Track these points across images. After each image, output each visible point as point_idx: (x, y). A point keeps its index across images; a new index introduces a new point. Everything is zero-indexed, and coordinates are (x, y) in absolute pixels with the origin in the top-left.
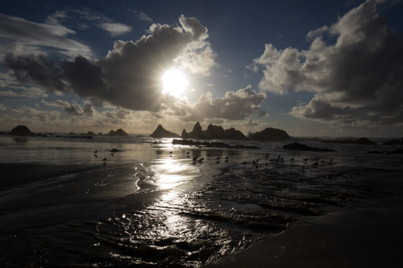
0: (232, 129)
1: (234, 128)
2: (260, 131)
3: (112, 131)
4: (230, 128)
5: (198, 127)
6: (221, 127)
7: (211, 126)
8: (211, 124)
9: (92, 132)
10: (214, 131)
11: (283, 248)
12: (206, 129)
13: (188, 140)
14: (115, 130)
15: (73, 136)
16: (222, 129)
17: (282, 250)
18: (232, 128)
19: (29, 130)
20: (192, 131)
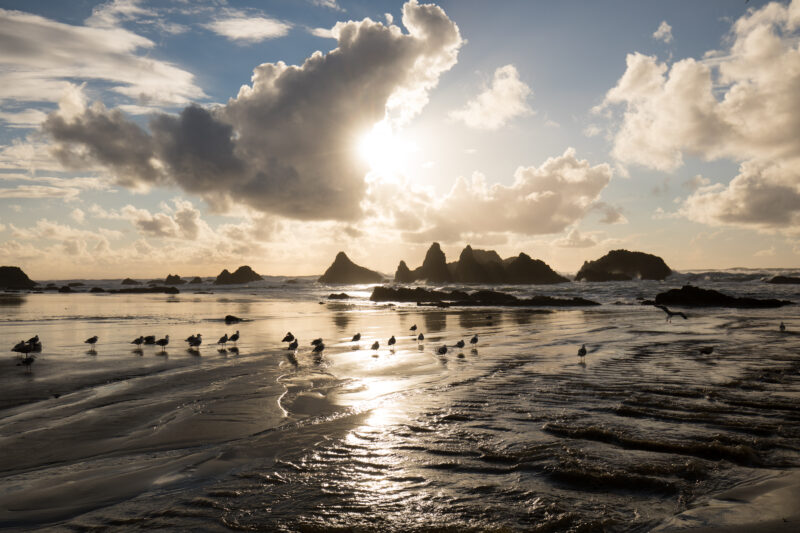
0: (523, 257)
1: (526, 253)
2: (595, 260)
3: (225, 272)
4: (517, 255)
5: (436, 253)
6: (493, 254)
7: (468, 253)
8: (469, 247)
9: (177, 277)
10: (478, 264)
12: (457, 259)
14: (232, 270)
15: (133, 287)
16: (498, 256)
18: (522, 255)
19: (26, 276)
20: (421, 264)
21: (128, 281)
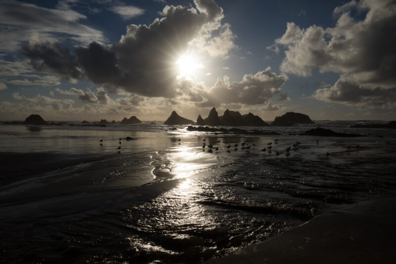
1: (252, 113)
2: (280, 116)
3: (125, 118)
4: (248, 113)
5: (214, 112)
6: (238, 113)
7: (227, 112)
8: (228, 110)
9: (105, 120)
10: (232, 118)
11: (308, 238)
12: (223, 115)
13: (205, 126)
14: (128, 118)
15: (87, 124)
16: (240, 114)
17: (307, 241)
18: (250, 113)
20: (207, 117)
21: (84, 122)
